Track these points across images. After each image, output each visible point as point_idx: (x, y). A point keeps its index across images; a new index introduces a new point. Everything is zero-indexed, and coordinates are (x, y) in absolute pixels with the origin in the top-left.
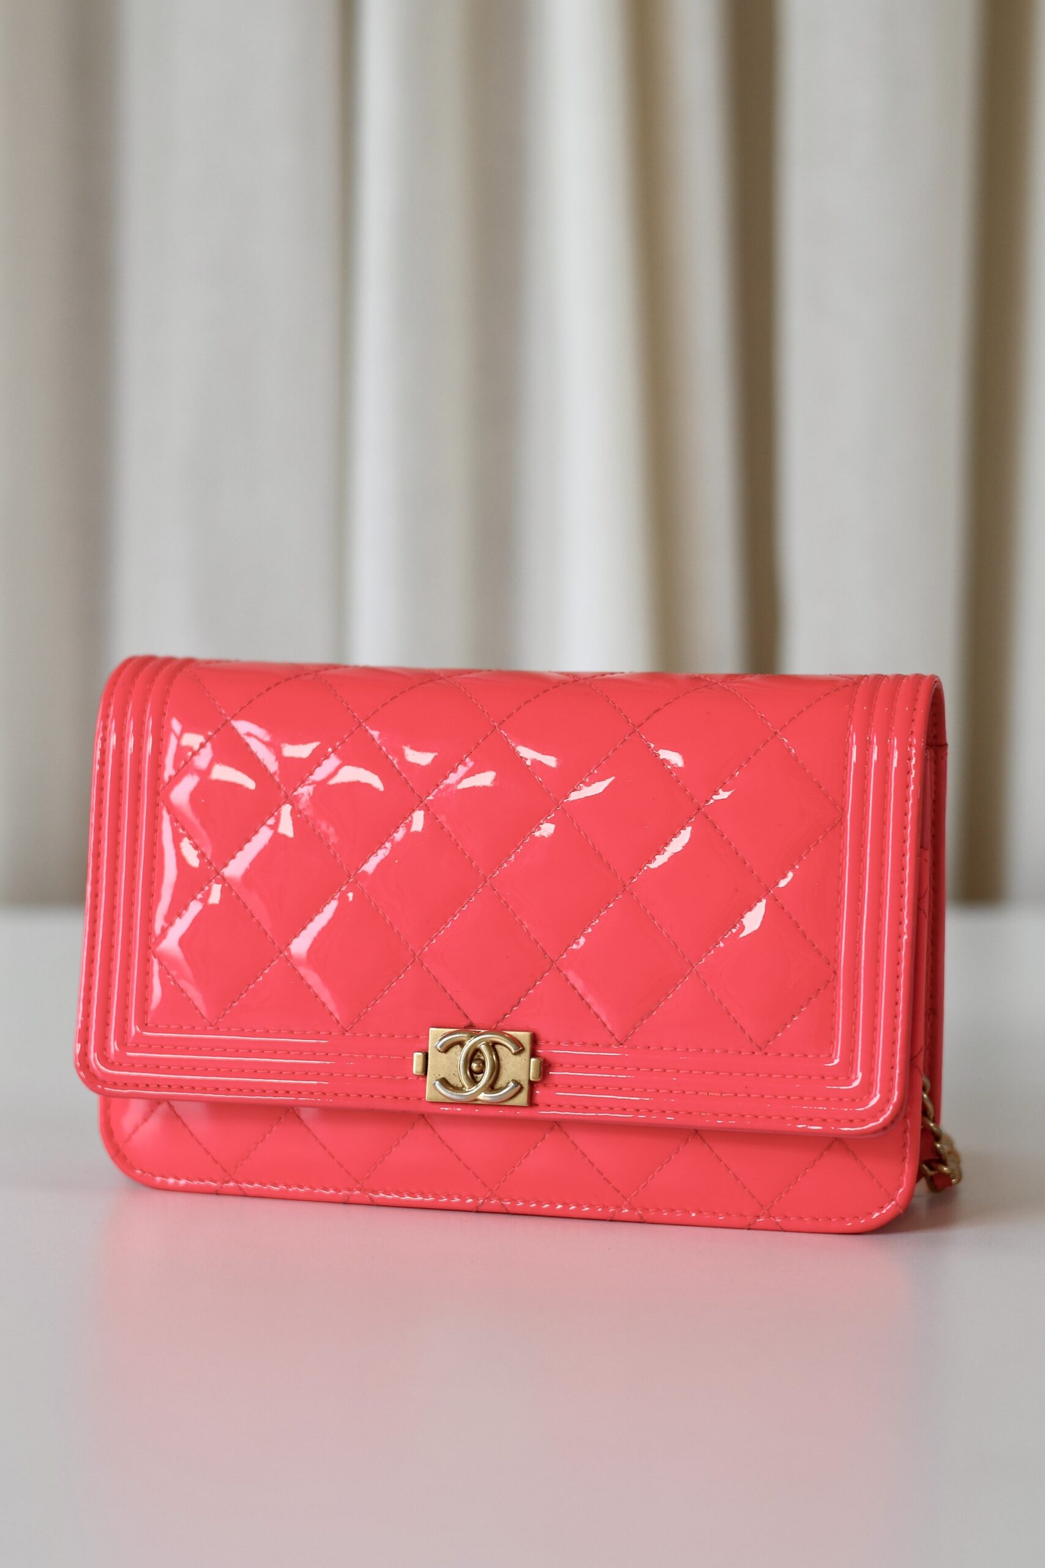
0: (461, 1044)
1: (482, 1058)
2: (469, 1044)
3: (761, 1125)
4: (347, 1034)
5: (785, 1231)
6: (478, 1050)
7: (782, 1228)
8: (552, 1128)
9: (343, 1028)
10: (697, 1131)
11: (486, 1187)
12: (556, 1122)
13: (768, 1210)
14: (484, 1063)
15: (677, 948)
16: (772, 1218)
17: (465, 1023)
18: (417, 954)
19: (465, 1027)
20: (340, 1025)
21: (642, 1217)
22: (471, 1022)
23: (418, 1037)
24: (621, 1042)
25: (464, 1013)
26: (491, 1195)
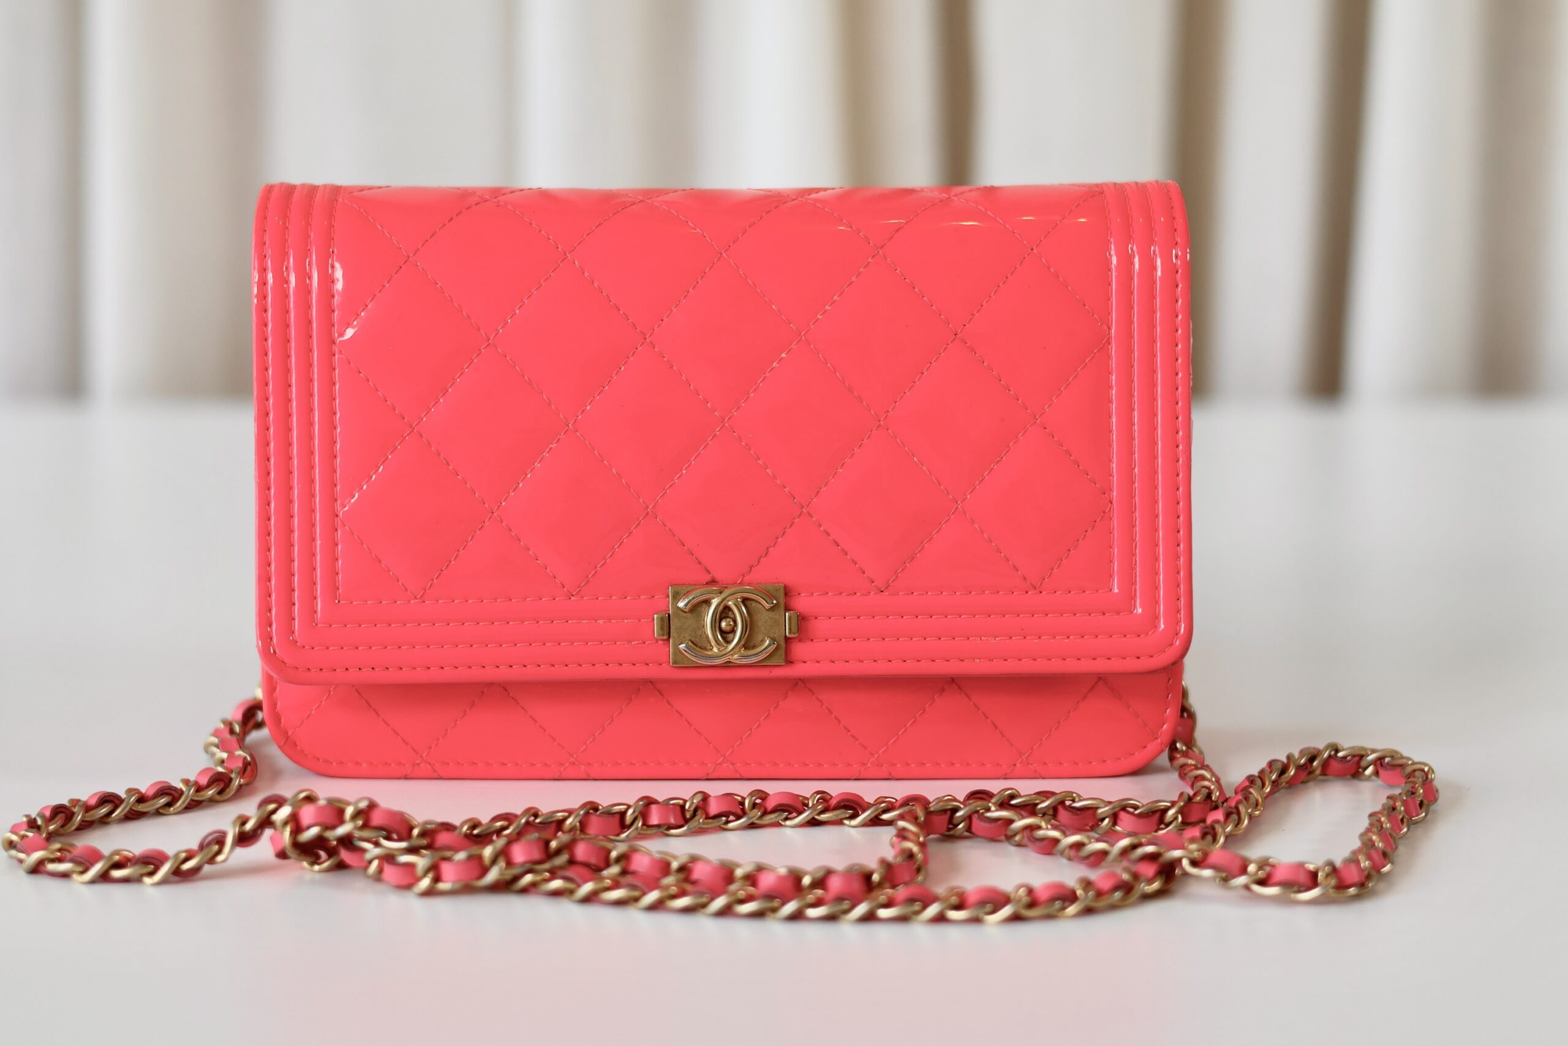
0: (707, 602)
1: (732, 616)
2: (715, 601)
4: (573, 598)
5: (1044, 778)
6: (727, 608)
7: (1040, 776)
8: (797, 686)
9: (569, 592)
10: (953, 679)
11: (719, 752)
12: (800, 679)
13: (1026, 758)
15: (940, 485)
16: (1030, 766)
17: (708, 578)
18: (651, 507)
19: (707, 583)
20: (565, 589)
21: (890, 774)
22: (713, 577)
23: (653, 597)
24: (882, 589)
25: (705, 568)
26: (723, 760)
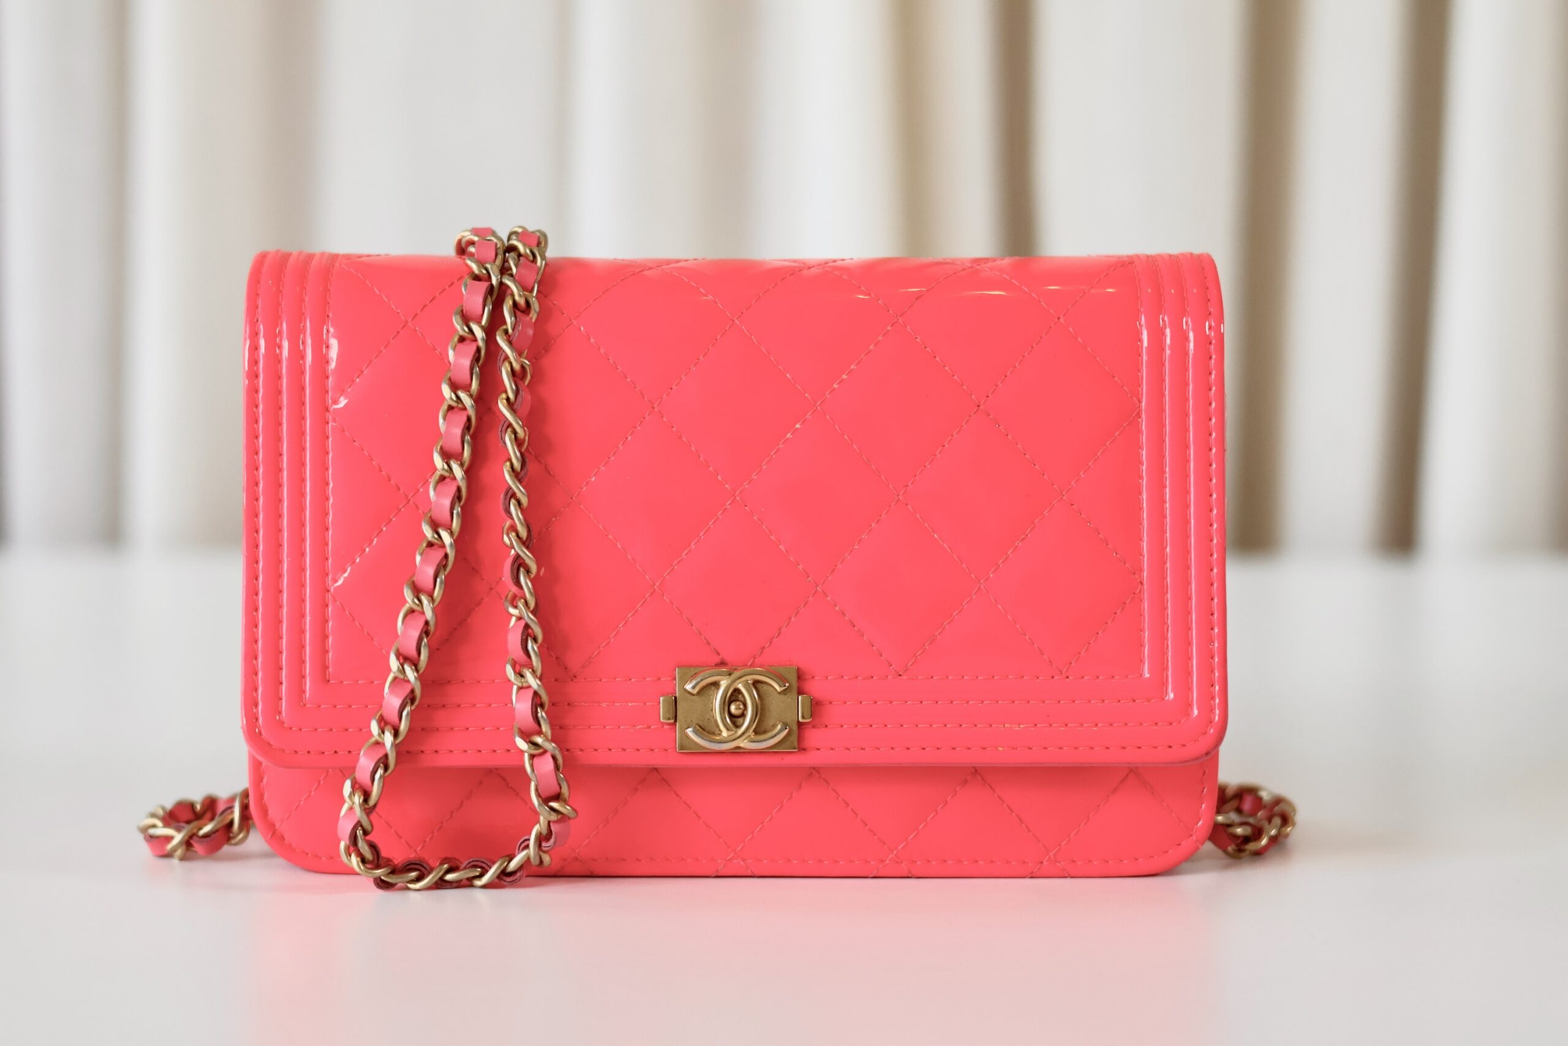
0: (716, 685)
1: (742, 699)
2: (724, 683)
3: (1068, 757)
4: (575, 680)
5: (1072, 877)
6: (737, 691)
7: (1069, 875)
8: (810, 775)
9: (571, 673)
10: (975, 770)
11: (729, 847)
12: (814, 768)
13: (1054, 855)
14: (745, 705)
15: (962, 564)
16: (1058, 864)
17: (717, 660)
18: (657, 584)
19: (716, 665)
20: (567, 670)
21: (910, 872)
22: (723, 658)
23: (659, 679)
24: (900, 673)
25: (715, 649)
26: (733, 856)
